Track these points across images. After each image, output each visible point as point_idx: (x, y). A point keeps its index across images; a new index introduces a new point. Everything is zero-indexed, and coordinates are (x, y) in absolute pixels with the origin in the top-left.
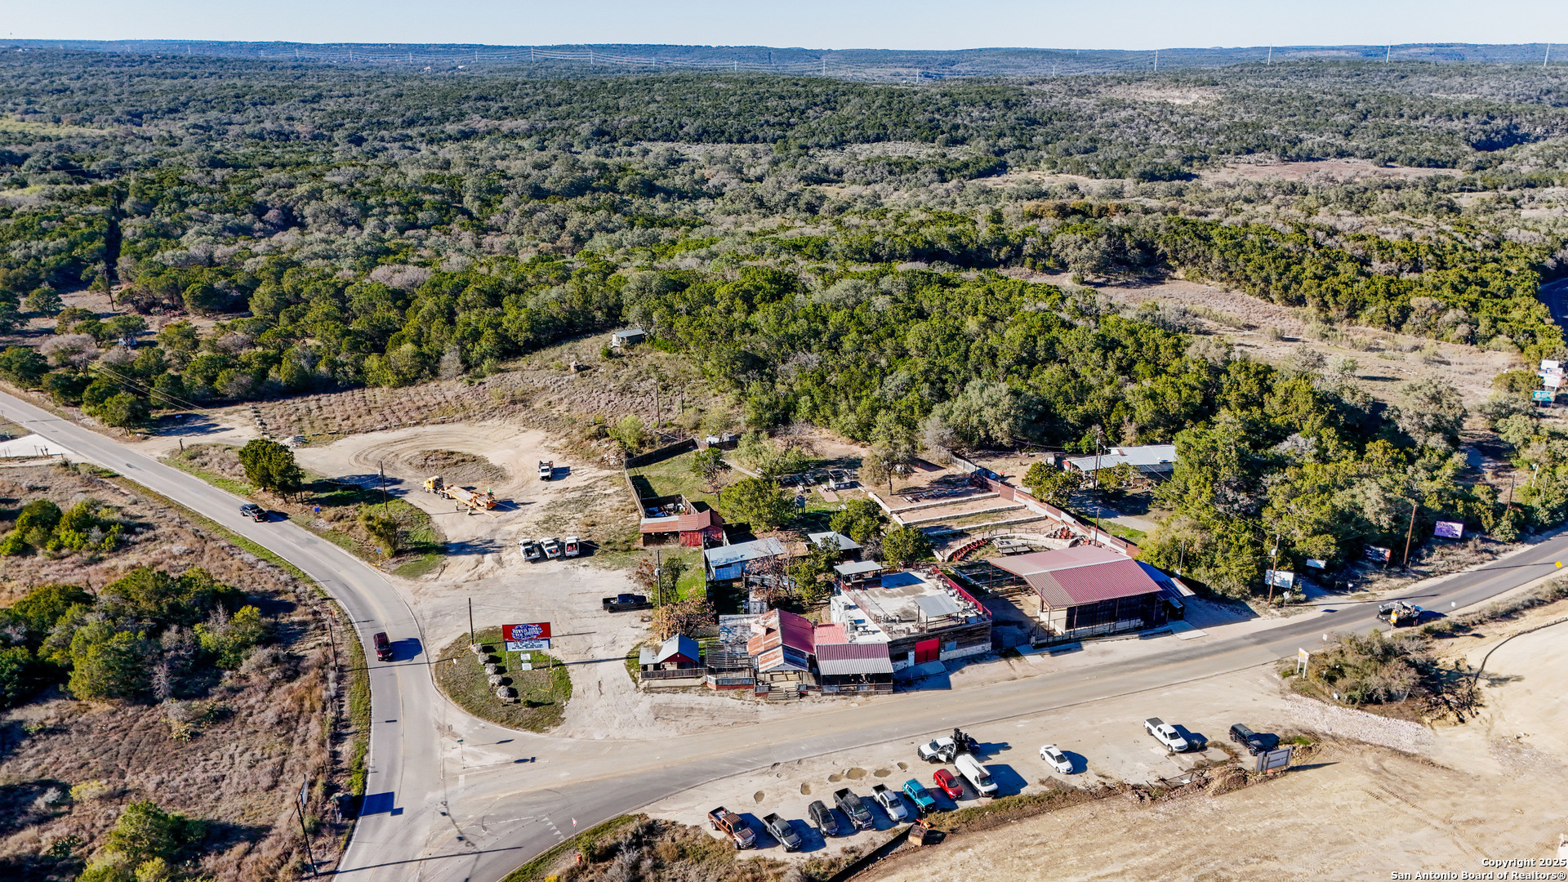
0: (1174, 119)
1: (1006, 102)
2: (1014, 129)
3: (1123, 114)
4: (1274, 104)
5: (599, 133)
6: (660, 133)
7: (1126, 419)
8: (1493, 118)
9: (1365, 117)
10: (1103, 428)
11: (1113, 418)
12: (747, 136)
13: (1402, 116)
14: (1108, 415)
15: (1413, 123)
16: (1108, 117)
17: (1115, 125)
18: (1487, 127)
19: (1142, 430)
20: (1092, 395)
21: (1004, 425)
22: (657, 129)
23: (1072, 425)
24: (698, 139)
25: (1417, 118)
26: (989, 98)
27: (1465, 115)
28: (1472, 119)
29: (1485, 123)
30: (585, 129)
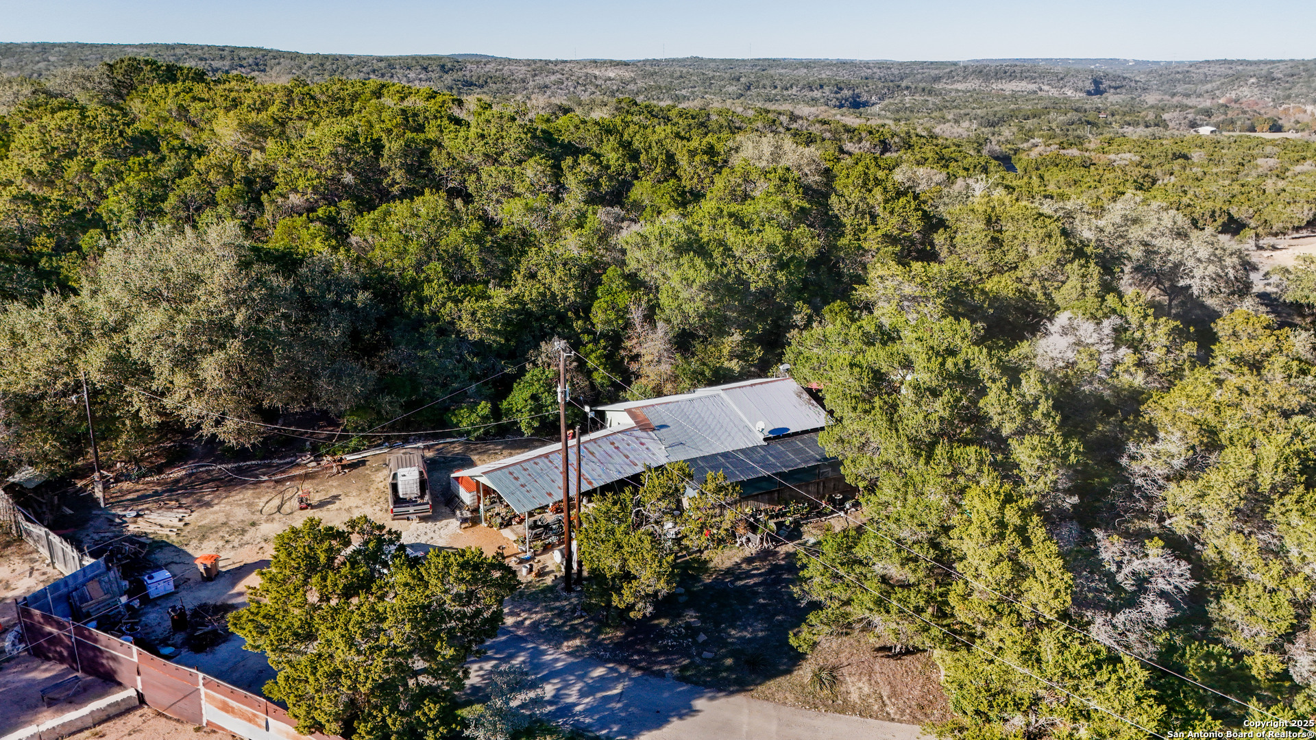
0: (599, 82)
1: (443, 67)
2: (451, 88)
3: (553, 78)
4: (677, 78)
7: (636, 315)
8: (841, 89)
9: (749, 88)
10: (575, 344)
11: (599, 316)
13: (776, 87)
14: (583, 309)
15: (785, 93)
16: (540, 80)
17: (546, 87)
18: (838, 96)
19: (683, 342)
20: (532, 258)
21: (210, 368)
23: (480, 348)
25: (787, 89)
26: (425, 63)
27: (821, 87)
28: (826, 89)
29: (836, 93)
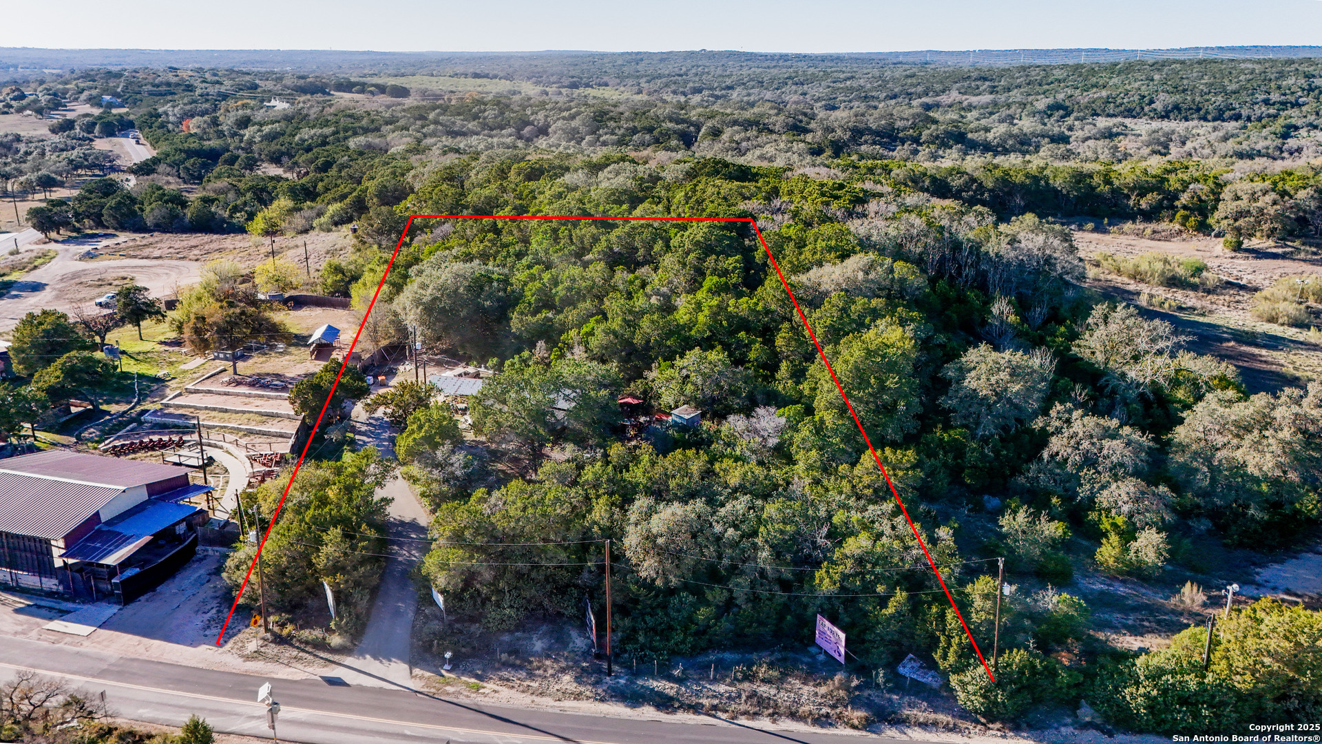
5: (1056, 107)
6: (1122, 109)
12: (1227, 114)
22: (1121, 105)
24: (1165, 116)
30: (1042, 104)
